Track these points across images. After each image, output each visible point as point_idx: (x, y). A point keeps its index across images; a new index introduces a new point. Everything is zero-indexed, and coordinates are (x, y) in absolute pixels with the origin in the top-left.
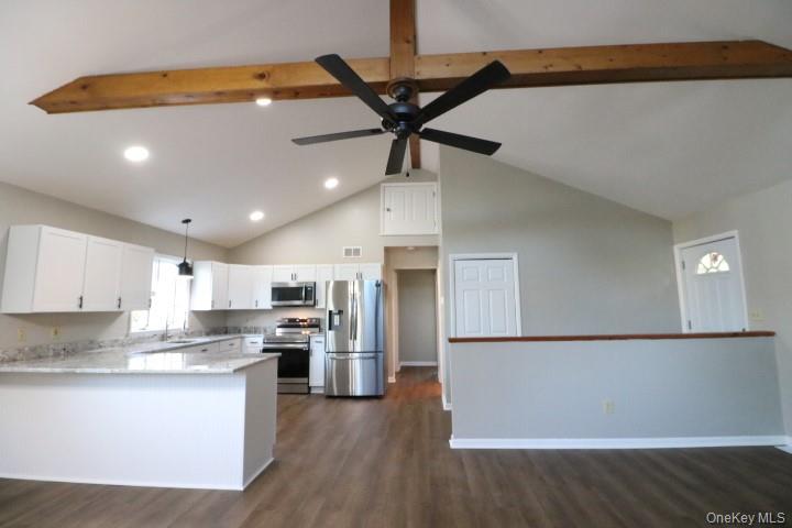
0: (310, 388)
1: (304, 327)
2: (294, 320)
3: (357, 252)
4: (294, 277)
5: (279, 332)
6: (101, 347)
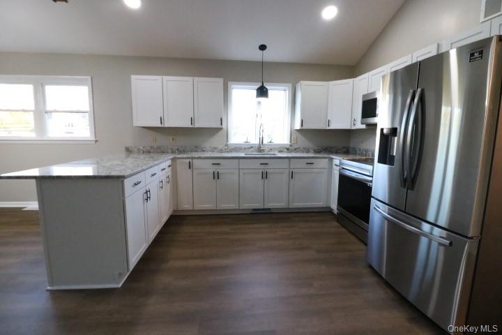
6: (203, 151)
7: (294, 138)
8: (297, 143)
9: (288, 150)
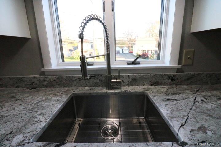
7: (187, 53)
8: (192, 65)
9: (172, 80)
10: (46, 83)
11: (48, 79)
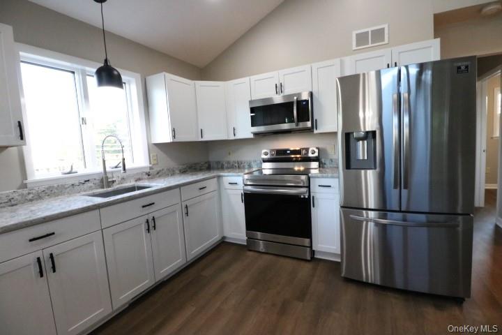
0: (313, 252)
1: (297, 160)
2: (284, 152)
3: (378, 35)
4: (279, 88)
5: (268, 169)
7: (153, 156)
8: (157, 164)
9: (149, 175)
10: (30, 196)
11: (34, 191)
